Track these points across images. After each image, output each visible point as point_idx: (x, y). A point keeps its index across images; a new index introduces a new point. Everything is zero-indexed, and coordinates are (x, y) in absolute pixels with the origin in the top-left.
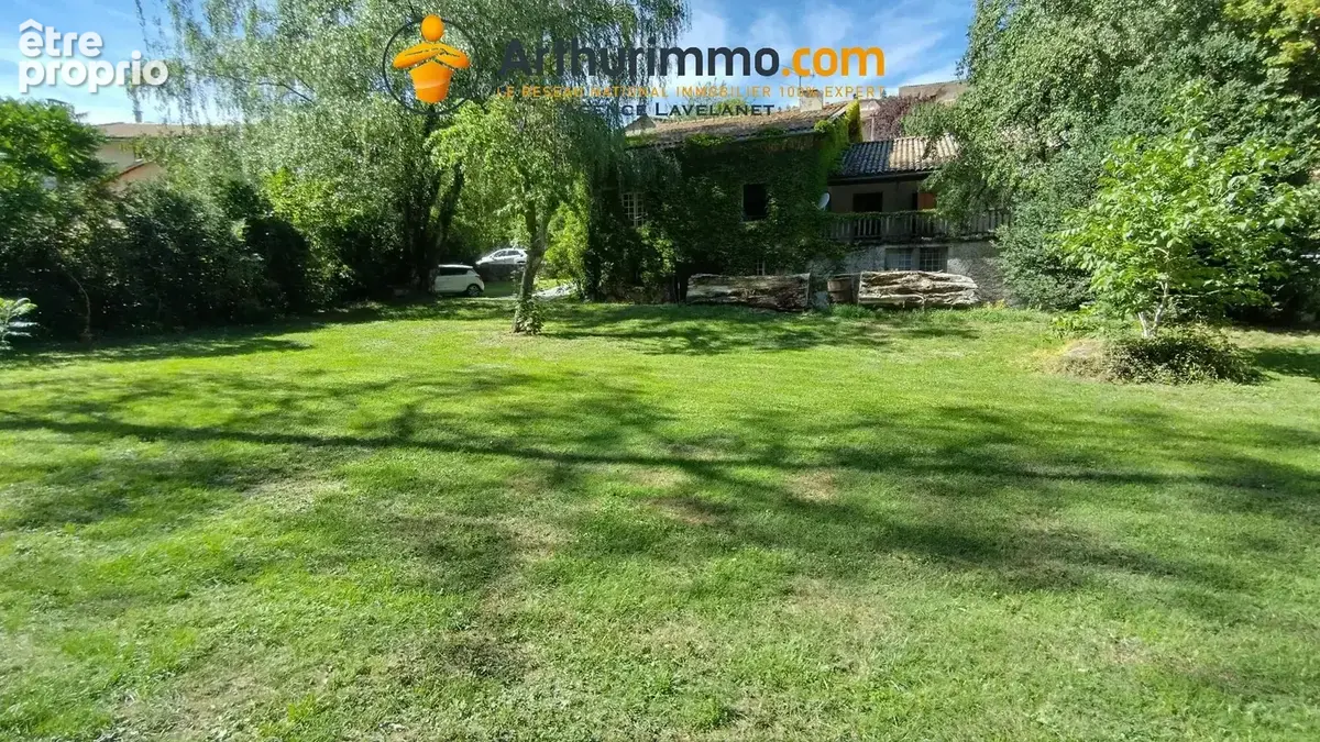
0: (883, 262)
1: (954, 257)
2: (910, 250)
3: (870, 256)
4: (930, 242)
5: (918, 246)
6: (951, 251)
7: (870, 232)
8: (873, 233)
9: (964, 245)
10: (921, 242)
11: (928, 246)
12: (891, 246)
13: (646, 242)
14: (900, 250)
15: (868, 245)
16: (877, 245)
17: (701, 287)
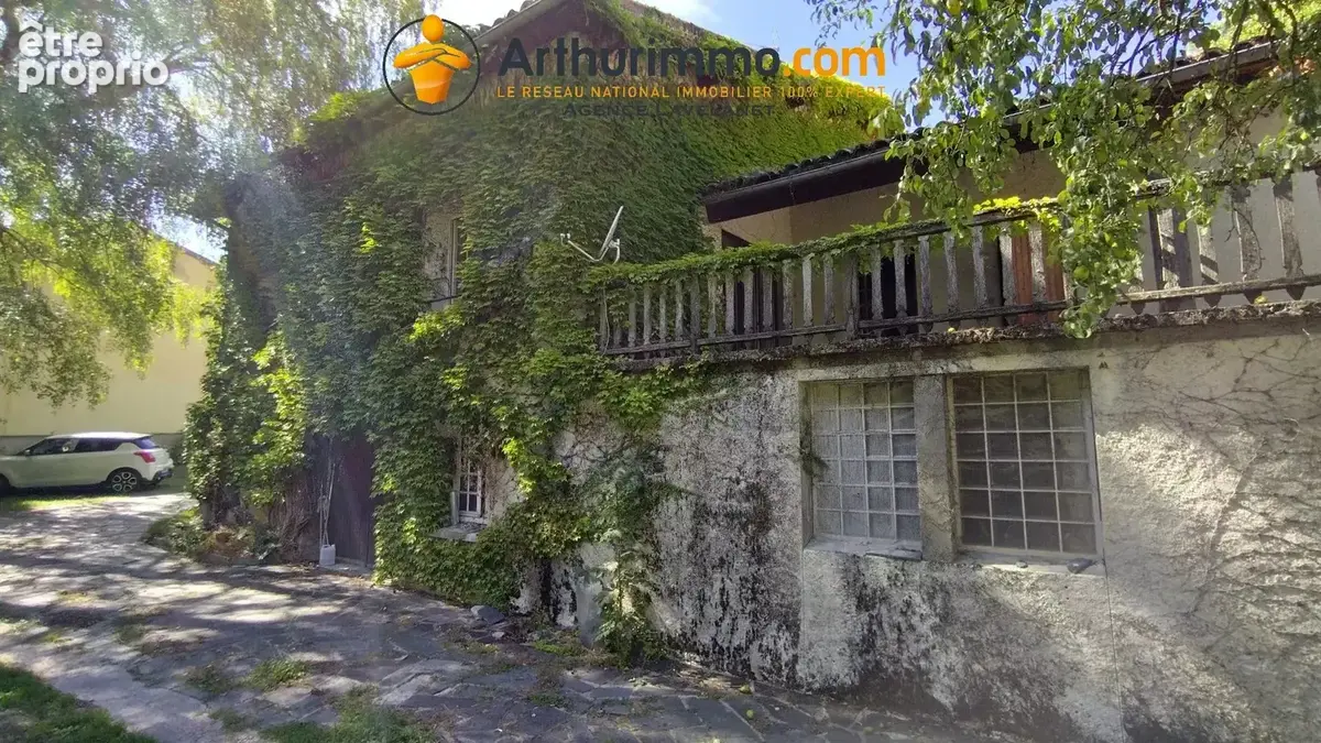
0: (791, 438)
2: (903, 387)
3: (742, 410)
4: (989, 349)
5: (935, 367)
6: (1107, 386)
7: (748, 322)
8: (758, 324)
10: (948, 349)
11: (981, 364)
12: (819, 374)
14: (869, 388)
15: (734, 368)
16: (770, 368)
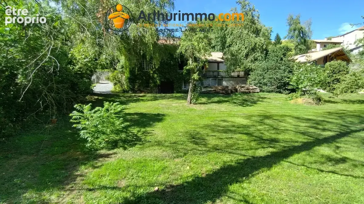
0: (211, 82)
1: (224, 81)
2: (216, 79)
3: (208, 80)
9: (226, 78)
11: (219, 78)
12: (213, 78)
13: (151, 75)
16: (210, 78)
17: (205, 89)
